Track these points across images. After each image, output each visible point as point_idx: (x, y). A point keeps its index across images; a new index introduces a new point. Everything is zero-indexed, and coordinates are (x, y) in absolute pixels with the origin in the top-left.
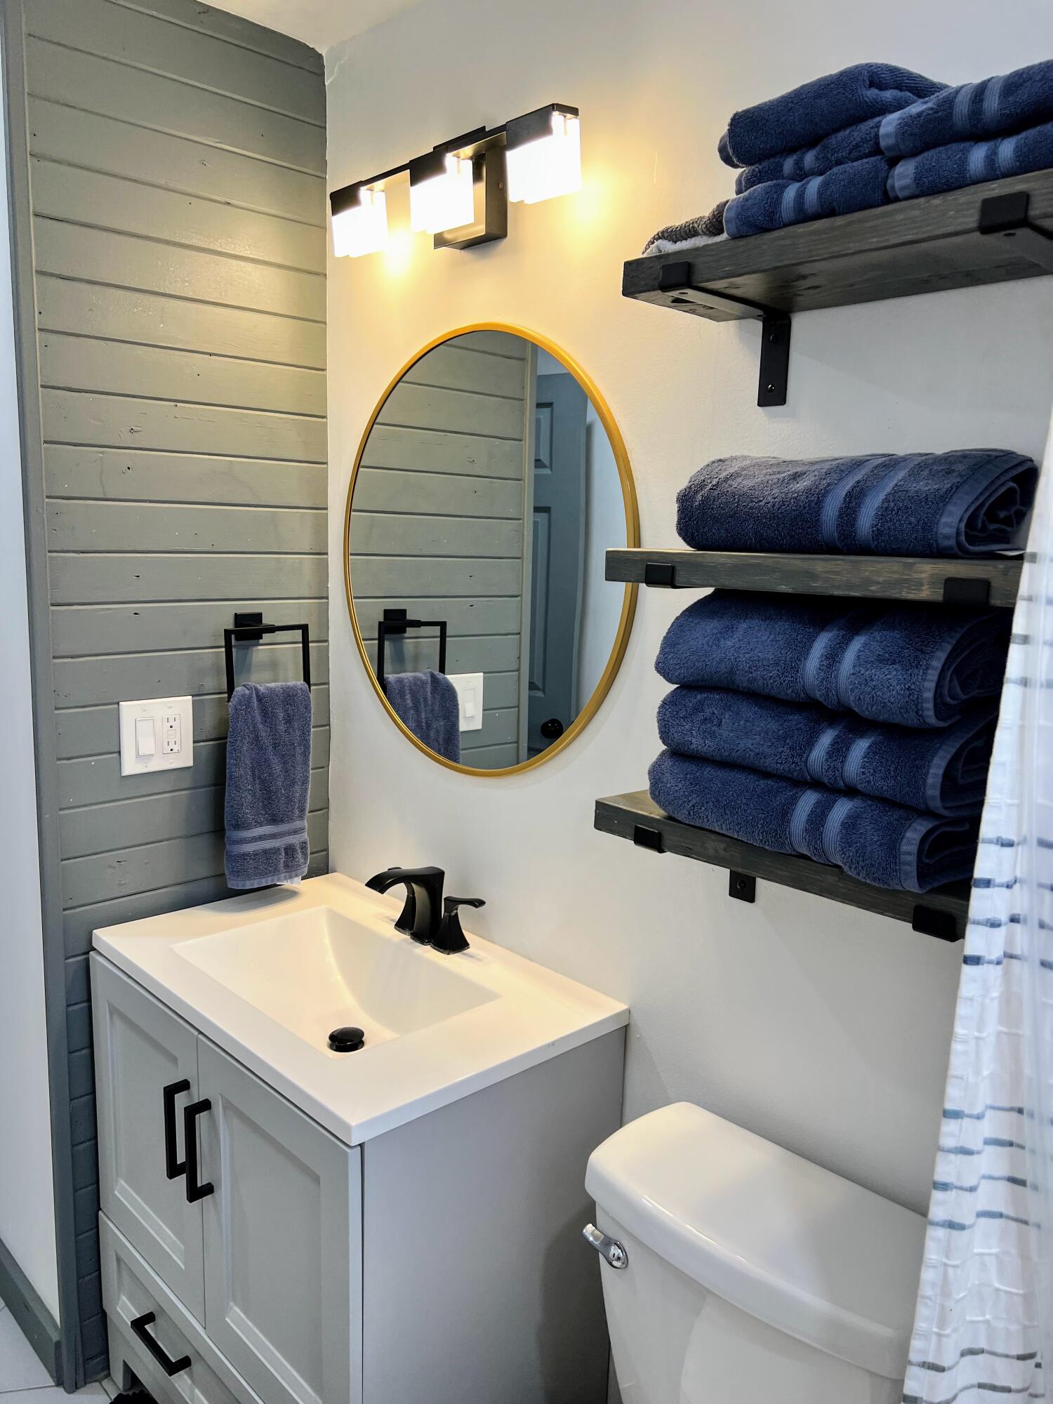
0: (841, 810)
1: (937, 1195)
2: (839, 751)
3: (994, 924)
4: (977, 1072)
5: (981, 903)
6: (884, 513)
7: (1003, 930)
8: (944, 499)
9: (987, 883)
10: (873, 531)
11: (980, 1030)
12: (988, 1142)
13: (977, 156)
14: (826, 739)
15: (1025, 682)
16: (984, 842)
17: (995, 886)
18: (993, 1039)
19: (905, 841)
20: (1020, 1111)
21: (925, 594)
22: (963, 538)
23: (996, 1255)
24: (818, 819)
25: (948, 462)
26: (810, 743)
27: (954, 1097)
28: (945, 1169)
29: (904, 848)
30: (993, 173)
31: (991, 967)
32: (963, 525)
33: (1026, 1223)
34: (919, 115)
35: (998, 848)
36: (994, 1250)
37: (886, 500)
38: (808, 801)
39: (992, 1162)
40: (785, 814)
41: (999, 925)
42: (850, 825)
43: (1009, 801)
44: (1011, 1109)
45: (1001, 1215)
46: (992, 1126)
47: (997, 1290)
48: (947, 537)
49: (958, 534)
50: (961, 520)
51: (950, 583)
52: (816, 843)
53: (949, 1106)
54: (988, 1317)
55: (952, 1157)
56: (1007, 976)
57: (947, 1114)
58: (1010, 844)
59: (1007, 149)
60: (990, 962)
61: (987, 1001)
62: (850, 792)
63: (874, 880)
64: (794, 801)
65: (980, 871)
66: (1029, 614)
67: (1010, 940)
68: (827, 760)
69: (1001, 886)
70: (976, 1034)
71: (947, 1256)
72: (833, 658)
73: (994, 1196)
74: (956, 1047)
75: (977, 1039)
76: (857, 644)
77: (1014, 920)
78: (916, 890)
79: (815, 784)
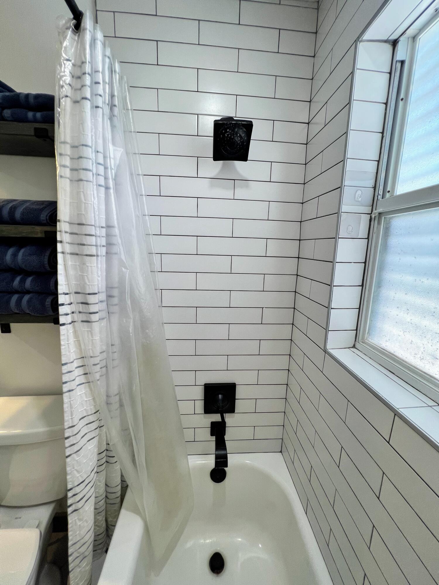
0: (26, 298)
1: (64, 385)
2: (23, 281)
3: (67, 314)
4: (69, 352)
5: (62, 310)
6: (23, 214)
7: (70, 315)
8: (42, 210)
9: (63, 305)
10: (21, 218)
11: (68, 341)
12: (76, 368)
13: (30, 114)
14: (18, 279)
15: (63, 253)
16: (60, 294)
17: (65, 305)
18: (73, 343)
19: (46, 302)
20: (83, 357)
21: (39, 235)
22: (48, 221)
23: (84, 393)
24: (19, 302)
25: (42, 202)
26: (13, 281)
27: (64, 360)
28: (65, 378)
29: (46, 303)
30: (35, 121)
31: (68, 325)
32: (48, 217)
33: (90, 382)
34: (8, 96)
35: (64, 295)
36: (84, 392)
37: (23, 210)
38: (15, 297)
39: (80, 371)
40: (8, 302)
41: (68, 314)
42: (29, 301)
43: (65, 283)
44: (81, 358)
45: (84, 383)
46: (76, 364)
47: (86, 401)
48: (44, 220)
49: (47, 219)
50: (47, 216)
51: (46, 232)
52: (19, 308)
53: (63, 362)
54: (85, 408)
55: (66, 374)
56: (74, 327)
57: (63, 365)
58: (67, 294)
59: (38, 115)
60: (68, 324)
61: (69, 334)
62: (28, 292)
63: (40, 314)
64: (11, 298)
65: (60, 302)
66: (61, 235)
67: (73, 317)
68: (19, 284)
69: (67, 305)
70: (67, 343)
71: (70, 399)
72: (15, 255)
73: (82, 379)
74: (62, 347)
75: (68, 344)
76: (22, 251)
77: (73, 313)
78: (53, 314)
79: (17, 292)
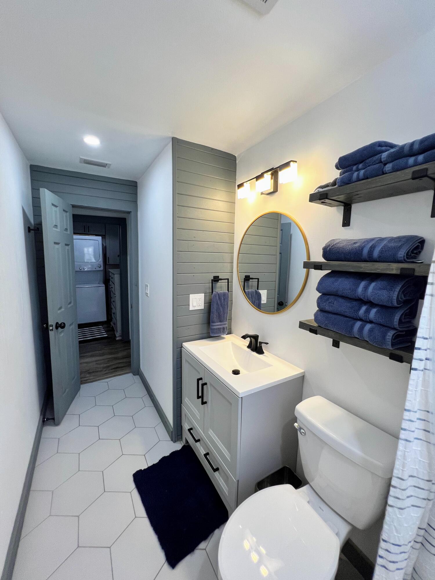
0: (368, 326)
1: (402, 432)
2: (367, 311)
3: (421, 360)
4: (415, 400)
5: (417, 354)
6: (381, 252)
7: (424, 362)
8: (400, 247)
9: (419, 349)
10: (378, 256)
11: (416, 389)
12: (418, 419)
13: (411, 160)
14: (364, 308)
16: (418, 337)
17: (422, 350)
18: (419, 391)
19: (388, 336)
20: (428, 412)
21: (394, 272)
22: (405, 258)
23: (420, 451)
24: (361, 329)
25: (399, 239)
26: (359, 309)
27: (408, 406)
28: (405, 425)
30: (416, 164)
31: (420, 372)
32: (405, 255)
33: (430, 443)
35: (423, 339)
36: (419, 449)
37: (382, 248)
38: (358, 324)
39: (420, 425)
40: (352, 326)
41: (423, 360)
42: (371, 331)
43: (427, 327)
44: (425, 411)
45: (421, 440)
46: (418, 415)
47: (420, 460)
48: (401, 257)
49: (404, 257)
50: (405, 253)
51: (402, 269)
52: (361, 335)
53: (406, 408)
54: (417, 467)
55: (407, 422)
56: (424, 374)
57: (405, 410)
58: (427, 339)
59: (421, 158)
60: (420, 370)
61: (419, 381)
62: (371, 322)
63: (378, 345)
64: (354, 324)
65: (417, 346)
67: (425, 365)
68: (364, 314)
69: (423, 350)
71: (405, 449)
72: (366, 288)
73: (421, 434)
74: (409, 392)
75: (416, 391)
76: (373, 284)
77: (426, 359)
79: (361, 320)
